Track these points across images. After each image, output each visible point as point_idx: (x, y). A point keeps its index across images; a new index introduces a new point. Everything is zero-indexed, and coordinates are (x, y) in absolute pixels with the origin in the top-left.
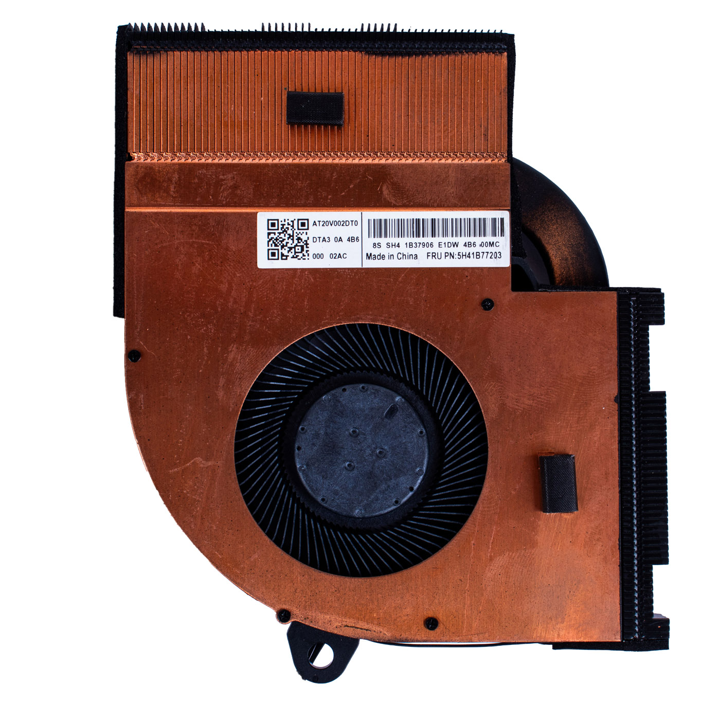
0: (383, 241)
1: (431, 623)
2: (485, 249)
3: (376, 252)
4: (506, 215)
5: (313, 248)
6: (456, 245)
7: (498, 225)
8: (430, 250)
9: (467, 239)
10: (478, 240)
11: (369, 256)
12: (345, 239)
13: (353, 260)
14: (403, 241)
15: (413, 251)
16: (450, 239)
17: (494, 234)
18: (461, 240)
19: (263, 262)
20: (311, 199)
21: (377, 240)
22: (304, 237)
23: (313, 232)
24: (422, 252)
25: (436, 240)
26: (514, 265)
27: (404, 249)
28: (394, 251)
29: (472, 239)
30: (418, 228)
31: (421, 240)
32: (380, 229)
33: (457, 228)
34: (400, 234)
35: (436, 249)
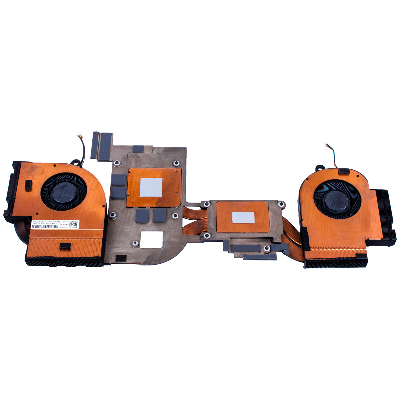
0: (55, 224)
1: (55, 166)
2: (36, 223)
3: (57, 222)
4: (31, 228)
5: (69, 223)
6: (42, 224)
7: (33, 227)
8: (47, 223)
9: (39, 225)
10: (37, 224)
11: (58, 222)
12: (63, 225)
13: (61, 221)
14: (52, 224)
15: (50, 223)
16: (43, 225)
17: (34, 225)
18: (41, 224)
19: (78, 221)
20: (68, 232)
21: (56, 224)
22: (70, 225)
23: (68, 226)
24: (48, 222)
25: (45, 224)
26: (31, 220)
27: (52, 223)
28: (53, 223)
29: (38, 225)
30: (48, 226)
31: (48, 225)
32: (55, 226)
33: (41, 226)
34: (52, 226)
35: (46, 223)
